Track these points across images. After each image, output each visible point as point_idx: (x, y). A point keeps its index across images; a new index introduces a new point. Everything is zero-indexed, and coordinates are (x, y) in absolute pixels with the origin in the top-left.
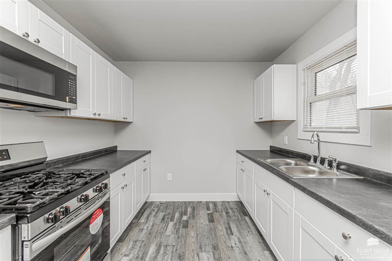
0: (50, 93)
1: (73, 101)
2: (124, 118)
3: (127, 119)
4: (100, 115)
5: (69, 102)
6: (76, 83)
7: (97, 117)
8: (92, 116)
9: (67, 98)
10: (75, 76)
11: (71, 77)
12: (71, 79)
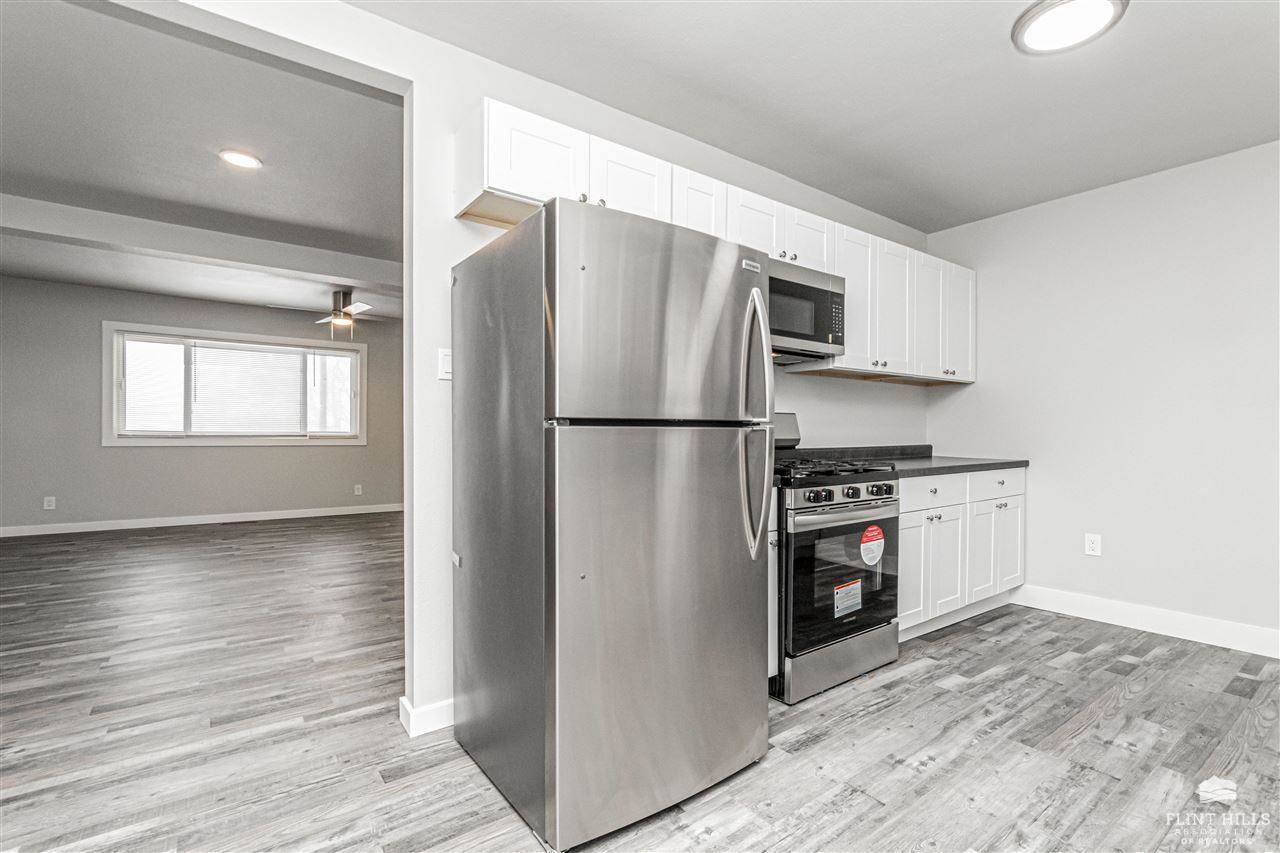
0: (808, 331)
1: (839, 341)
2: (947, 372)
3: (954, 373)
4: (885, 364)
5: (833, 342)
6: (843, 310)
7: (879, 369)
8: (870, 368)
9: (830, 336)
10: (841, 296)
11: (835, 299)
12: (836, 303)
